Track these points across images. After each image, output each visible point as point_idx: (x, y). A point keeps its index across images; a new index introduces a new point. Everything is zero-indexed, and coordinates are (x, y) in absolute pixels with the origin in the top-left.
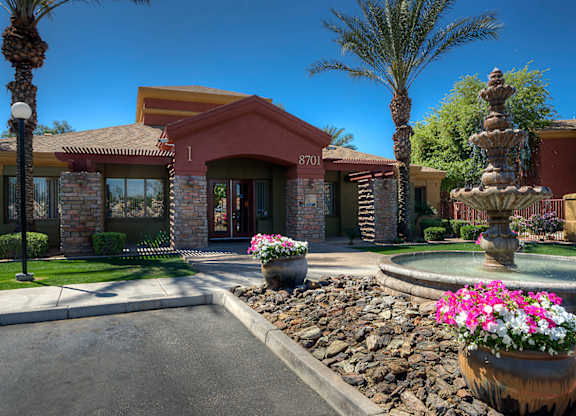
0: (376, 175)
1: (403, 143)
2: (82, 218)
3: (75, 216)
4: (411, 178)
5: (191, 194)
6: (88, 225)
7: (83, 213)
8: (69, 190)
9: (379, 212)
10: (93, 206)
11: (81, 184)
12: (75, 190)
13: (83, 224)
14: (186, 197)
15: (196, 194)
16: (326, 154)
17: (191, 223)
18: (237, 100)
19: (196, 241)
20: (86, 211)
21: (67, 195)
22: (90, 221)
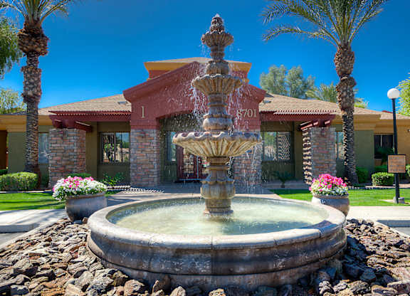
0: (315, 124)
1: (345, 94)
2: (63, 162)
3: (59, 161)
4: (355, 125)
5: (144, 144)
6: (68, 167)
7: (64, 159)
8: (55, 142)
9: (317, 158)
10: (71, 154)
11: (62, 138)
12: (59, 142)
13: (64, 167)
14: (140, 146)
15: (147, 144)
16: (263, 107)
17: (144, 167)
18: (180, 66)
19: (148, 181)
20: (66, 157)
21: (53, 145)
22: (69, 164)
